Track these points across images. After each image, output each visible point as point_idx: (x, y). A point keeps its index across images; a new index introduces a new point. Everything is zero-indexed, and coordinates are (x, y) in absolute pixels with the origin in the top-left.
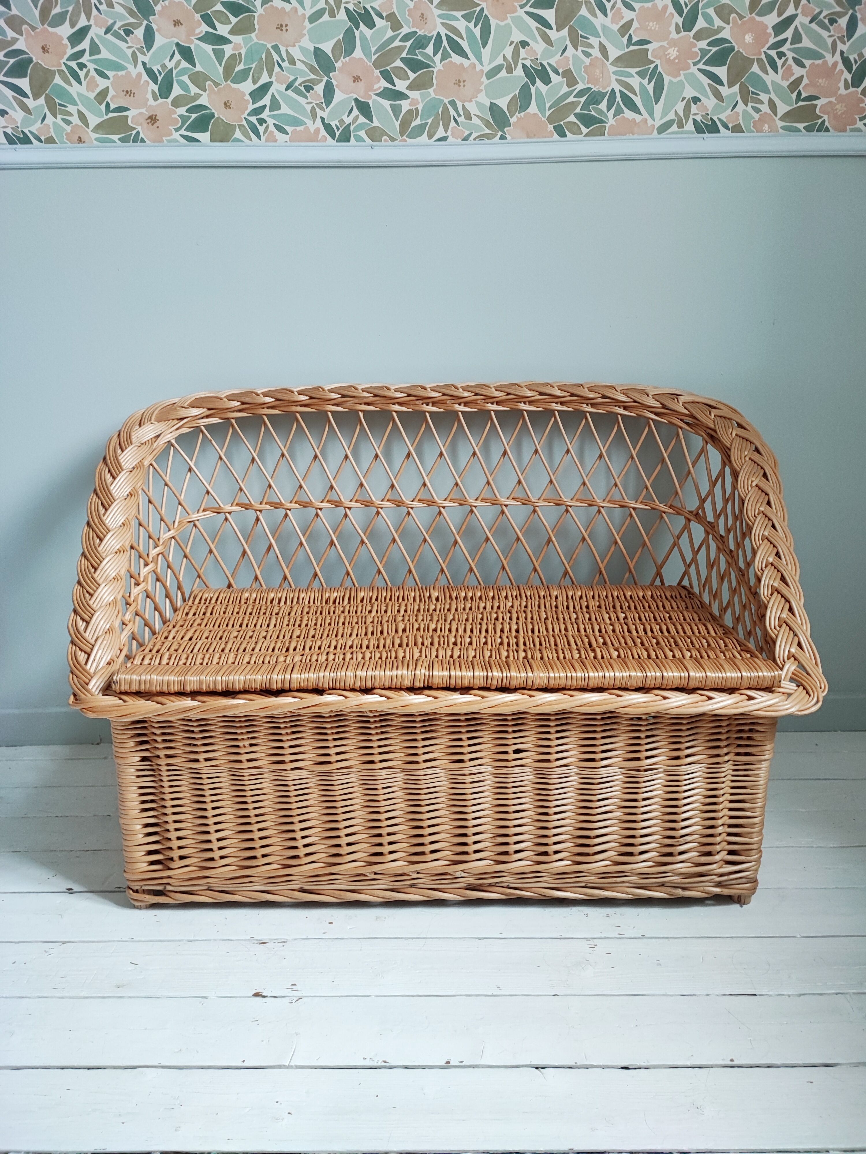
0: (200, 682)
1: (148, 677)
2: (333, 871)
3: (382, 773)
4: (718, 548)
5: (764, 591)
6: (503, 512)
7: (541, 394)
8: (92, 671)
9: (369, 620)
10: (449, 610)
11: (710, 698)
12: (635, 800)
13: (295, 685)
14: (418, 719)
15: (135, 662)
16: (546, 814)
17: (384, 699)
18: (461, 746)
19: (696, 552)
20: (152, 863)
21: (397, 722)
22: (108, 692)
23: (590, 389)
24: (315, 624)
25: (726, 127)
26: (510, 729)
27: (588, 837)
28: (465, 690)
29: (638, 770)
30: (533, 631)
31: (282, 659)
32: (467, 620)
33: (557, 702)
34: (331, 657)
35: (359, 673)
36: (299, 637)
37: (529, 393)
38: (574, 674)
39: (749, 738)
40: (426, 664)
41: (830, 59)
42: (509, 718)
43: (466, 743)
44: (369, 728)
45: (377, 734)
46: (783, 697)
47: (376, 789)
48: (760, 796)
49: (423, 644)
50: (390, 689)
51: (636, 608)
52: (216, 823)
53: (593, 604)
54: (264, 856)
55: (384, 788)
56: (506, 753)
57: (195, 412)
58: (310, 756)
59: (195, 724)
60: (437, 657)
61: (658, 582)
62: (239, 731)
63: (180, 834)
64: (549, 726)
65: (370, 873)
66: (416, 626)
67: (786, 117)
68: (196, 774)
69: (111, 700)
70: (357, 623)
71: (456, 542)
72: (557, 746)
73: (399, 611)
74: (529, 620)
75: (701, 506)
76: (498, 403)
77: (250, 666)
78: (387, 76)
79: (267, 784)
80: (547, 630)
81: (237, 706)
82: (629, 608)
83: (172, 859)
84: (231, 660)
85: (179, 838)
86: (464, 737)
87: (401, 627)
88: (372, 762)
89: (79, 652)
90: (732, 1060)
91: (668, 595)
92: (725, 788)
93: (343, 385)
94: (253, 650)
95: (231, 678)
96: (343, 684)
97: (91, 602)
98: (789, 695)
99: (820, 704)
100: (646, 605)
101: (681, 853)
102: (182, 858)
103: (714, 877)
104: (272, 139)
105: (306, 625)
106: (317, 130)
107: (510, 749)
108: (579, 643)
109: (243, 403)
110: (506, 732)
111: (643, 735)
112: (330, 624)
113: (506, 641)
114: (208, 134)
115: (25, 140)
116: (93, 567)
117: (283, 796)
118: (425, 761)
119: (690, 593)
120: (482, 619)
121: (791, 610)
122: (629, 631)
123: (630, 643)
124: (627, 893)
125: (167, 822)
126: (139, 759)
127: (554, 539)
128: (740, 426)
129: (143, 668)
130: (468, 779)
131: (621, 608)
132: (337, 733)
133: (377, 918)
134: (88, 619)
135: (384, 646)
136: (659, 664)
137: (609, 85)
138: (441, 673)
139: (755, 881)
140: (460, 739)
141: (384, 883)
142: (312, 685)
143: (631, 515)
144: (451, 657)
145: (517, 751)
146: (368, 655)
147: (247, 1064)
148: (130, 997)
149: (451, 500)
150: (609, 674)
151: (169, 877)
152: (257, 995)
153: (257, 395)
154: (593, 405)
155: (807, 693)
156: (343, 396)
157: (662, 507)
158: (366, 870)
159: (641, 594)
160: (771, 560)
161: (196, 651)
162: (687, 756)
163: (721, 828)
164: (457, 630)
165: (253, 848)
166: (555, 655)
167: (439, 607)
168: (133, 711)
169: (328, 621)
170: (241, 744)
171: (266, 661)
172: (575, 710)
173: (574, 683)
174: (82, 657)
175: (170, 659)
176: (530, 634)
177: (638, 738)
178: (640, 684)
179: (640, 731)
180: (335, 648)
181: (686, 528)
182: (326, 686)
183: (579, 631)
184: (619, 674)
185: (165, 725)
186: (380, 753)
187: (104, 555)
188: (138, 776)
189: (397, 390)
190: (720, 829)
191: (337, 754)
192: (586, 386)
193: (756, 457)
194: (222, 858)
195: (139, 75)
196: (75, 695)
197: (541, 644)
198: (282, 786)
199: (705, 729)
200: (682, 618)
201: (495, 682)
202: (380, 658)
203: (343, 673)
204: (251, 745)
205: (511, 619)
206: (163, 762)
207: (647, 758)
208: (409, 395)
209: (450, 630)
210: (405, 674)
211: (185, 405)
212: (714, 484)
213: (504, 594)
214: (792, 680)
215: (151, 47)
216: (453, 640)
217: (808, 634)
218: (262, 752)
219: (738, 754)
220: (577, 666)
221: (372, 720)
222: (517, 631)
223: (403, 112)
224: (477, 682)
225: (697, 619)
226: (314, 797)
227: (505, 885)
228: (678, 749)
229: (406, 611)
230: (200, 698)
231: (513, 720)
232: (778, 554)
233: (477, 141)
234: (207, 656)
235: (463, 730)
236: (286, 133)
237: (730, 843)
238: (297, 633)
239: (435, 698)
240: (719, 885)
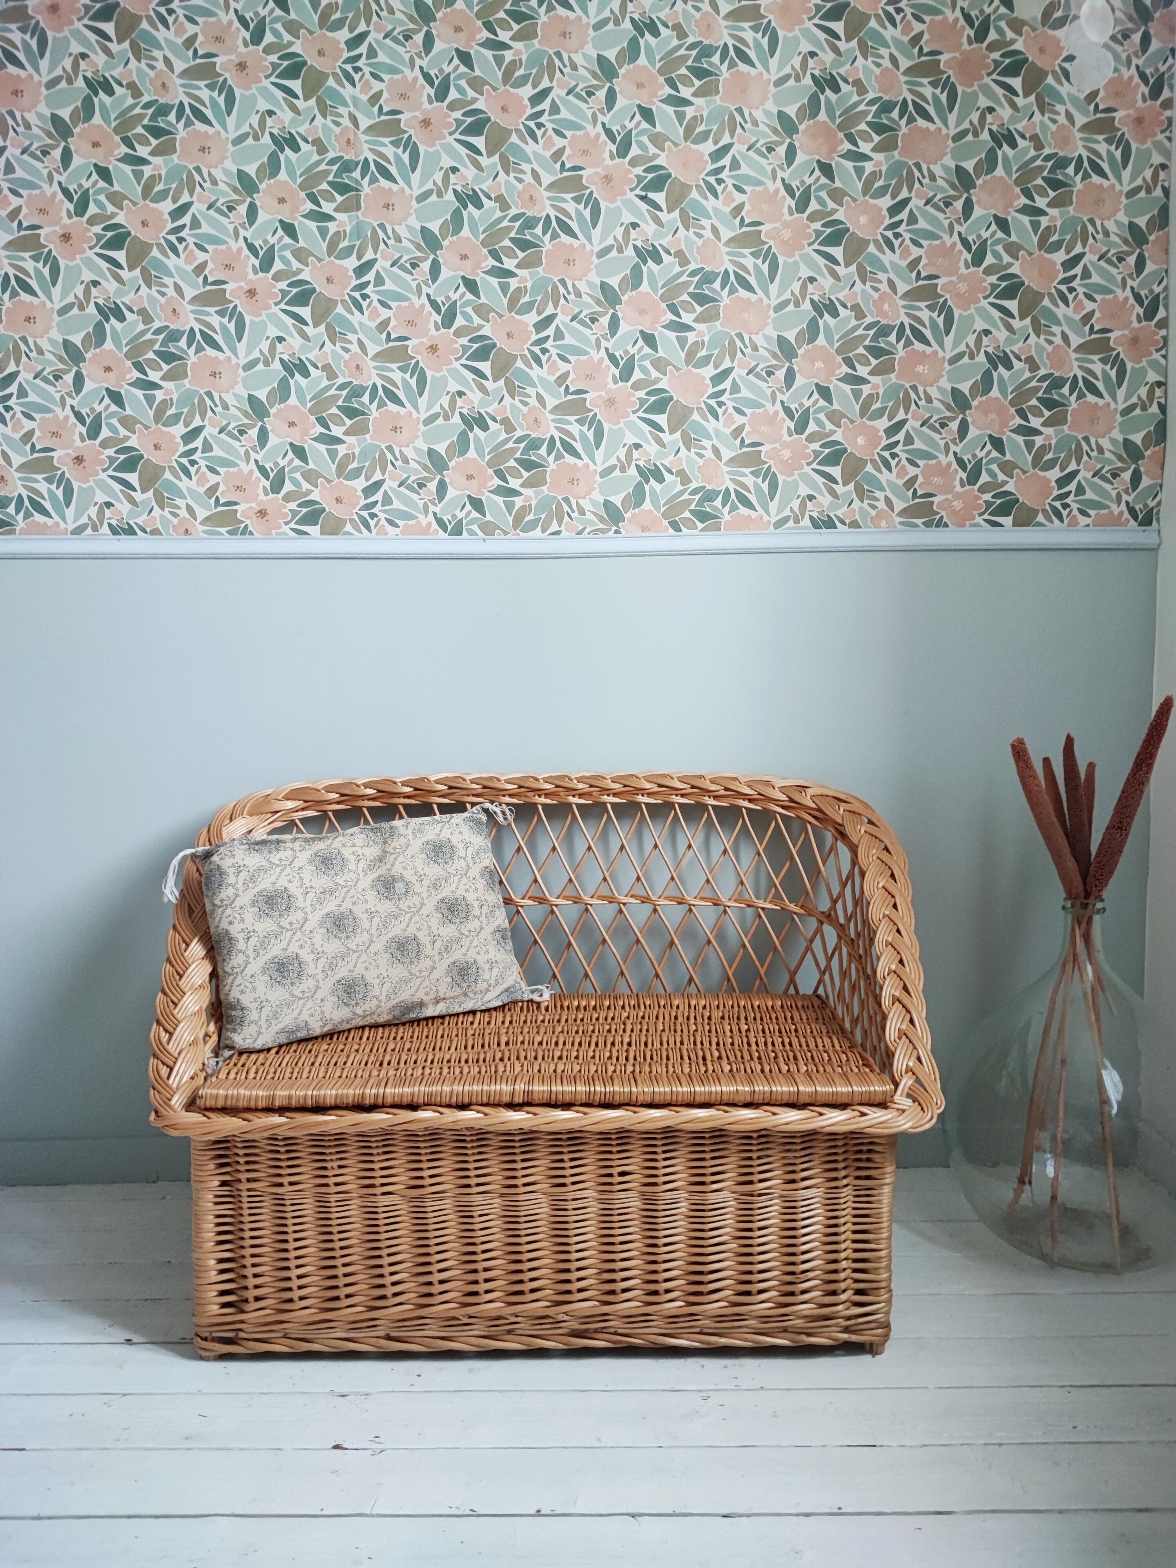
0: (290, 1097)
1: (236, 1092)
2: (423, 1314)
3: (479, 1198)
4: (849, 954)
5: (886, 1001)
6: (621, 911)
7: (660, 786)
8: (175, 1086)
9: (470, 1032)
10: (559, 1021)
11: (821, 1114)
12: (750, 1230)
13: (389, 1100)
14: (517, 1138)
15: (220, 1076)
16: (655, 1246)
17: (481, 1115)
18: (563, 1168)
19: (829, 959)
20: (224, 1305)
21: (495, 1142)
22: (191, 1108)
23: (713, 781)
24: (412, 1037)
25: (843, 523)
26: (615, 1149)
27: (701, 1273)
28: (567, 1106)
29: (752, 1195)
30: (646, 1044)
31: (375, 1073)
32: (577, 1032)
33: (661, 1118)
34: (427, 1071)
35: (455, 1087)
36: (393, 1050)
37: (647, 785)
38: (680, 1089)
39: (868, 1160)
40: (526, 1079)
41: (944, 460)
42: (614, 1137)
43: (568, 1164)
44: (465, 1148)
45: (474, 1154)
46: (895, 1113)
47: (472, 1217)
48: (884, 1225)
49: (526, 1058)
50: (487, 1105)
51: (762, 1019)
52: (297, 1258)
53: (717, 1015)
54: (348, 1296)
55: (481, 1216)
56: (611, 1175)
57: (290, 804)
58: (402, 1179)
59: (281, 1143)
60: (539, 1071)
61: (792, 991)
62: (327, 1151)
63: (258, 1270)
64: (655, 1146)
65: (464, 1316)
66: (520, 1038)
67: (903, 513)
68: (279, 1201)
69: (195, 1117)
70: (457, 1036)
71: (570, 944)
72: (665, 1167)
73: (503, 1023)
74: (644, 1032)
75: (833, 907)
76: (614, 795)
77: (341, 1081)
78: (500, 474)
79: (354, 1210)
80: (661, 1044)
81: (327, 1122)
82: (755, 1019)
83: (246, 1301)
84: (321, 1075)
85: (256, 1276)
86: (566, 1157)
87: (504, 1039)
88: (468, 1186)
89: (161, 1066)
90: (840, 1508)
91: (800, 1005)
92: (847, 1216)
93: (450, 775)
94: (345, 1064)
95: (322, 1092)
96: (438, 1099)
97: (175, 1012)
98: (903, 1111)
99: (934, 1120)
100: (774, 1016)
101: (804, 1292)
102: (257, 1299)
103: (840, 1320)
104: (382, 532)
105: (402, 1038)
106: (429, 525)
107: (615, 1171)
108: (693, 1057)
109: (342, 795)
110: (610, 1152)
111: (754, 1155)
112: (427, 1037)
113: (615, 1054)
114: (318, 528)
115: (130, 531)
116: (178, 973)
117: (372, 1225)
118: (525, 1185)
119: (823, 1002)
120: (593, 1031)
121: (912, 1021)
122: (749, 1044)
123: (747, 1057)
124: (746, 1340)
125: (244, 1257)
126: (218, 1183)
127: (676, 941)
128: (871, 822)
129: (228, 1083)
130: (571, 1205)
131: (746, 1019)
132: (431, 1153)
133: (471, 1370)
134: (171, 1029)
135: (484, 1061)
136: (769, 1078)
137: (723, 484)
138: (541, 1088)
139: (887, 1326)
140: (562, 1161)
141: (480, 1328)
142: (406, 1100)
143: (760, 916)
144: (555, 1071)
145: (622, 1174)
146: (466, 1070)
147: (325, 1512)
148: (199, 1449)
149: (564, 898)
150: (716, 1089)
151: (242, 1322)
152: (337, 1447)
153: (358, 786)
154: (715, 797)
155: (922, 1109)
156: (450, 788)
157: (792, 907)
158: (459, 1313)
159: (770, 1004)
160: (893, 967)
161: (284, 1064)
162: (803, 1179)
163: (844, 1262)
164: (564, 1044)
165: (337, 1287)
166: (665, 1070)
167: (547, 1018)
168: (214, 1129)
169: (425, 1033)
170: (329, 1165)
171: (359, 1075)
172: (679, 1127)
173: (680, 1098)
174: (164, 1071)
175: (256, 1073)
176: (643, 1047)
177: (750, 1158)
178: (748, 1099)
179: (751, 1151)
180: (432, 1062)
181: (819, 931)
182: (421, 1101)
183: (695, 1044)
184: (726, 1088)
185: (250, 1144)
186: (477, 1176)
187: (190, 961)
188: (216, 1203)
189: (508, 781)
190: (844, 1264)
191: (431, 1176)
192: (708, 778)
193: (884, 856)
194: (301, 1298)
195: (251, 472)
196: (156, 1112)
197: (652, 1058)
198: (371, 1213)
199: (820, 1150)
200: (809, 1031)
201: (597, 1098)
202: (479, 1072)
203: (439, 1088)
204: (340, 1167)
205: (624, 1031)
206: (244, 1186)
207: (761, 1181)
208: (520, 787)
209: (556, 1044)
210: (504, 1089)
211: (280, 797)
212: (844, 885)
213: (621, 1003)
214: (909, 1096)
215: (264, 446)
216: (559, 1054)
217: (929, 1047)
218: (350, 1176)
219: (858, 1178)
220: (683, 1080)
221: (468, 1139)
222: (629, 1044)
223: (517, 508)
224: (578, 1097)
225: (824, 1031)
226: (405, 1228)
227: (612, 1330)
228: (793, 1172)
229: (511, 1022)
230: (288, 1114)
231: (618, 1138)
232: (901, 961)
233: (591, 535)
234: (297, 1070)
235: (565, 1150)
236: (398, 526)
237: (856, 1281)
238: (391, 1046)
239: (535, 1114)
240: (846, 1330)
